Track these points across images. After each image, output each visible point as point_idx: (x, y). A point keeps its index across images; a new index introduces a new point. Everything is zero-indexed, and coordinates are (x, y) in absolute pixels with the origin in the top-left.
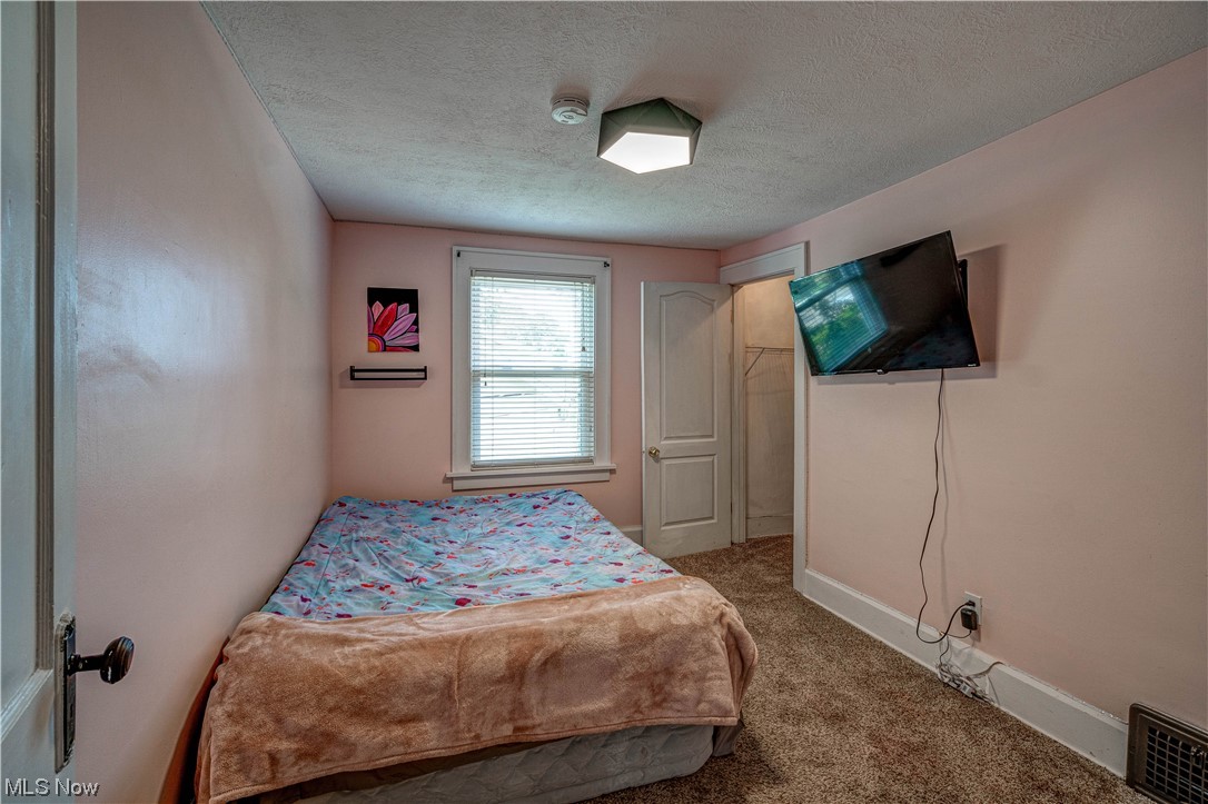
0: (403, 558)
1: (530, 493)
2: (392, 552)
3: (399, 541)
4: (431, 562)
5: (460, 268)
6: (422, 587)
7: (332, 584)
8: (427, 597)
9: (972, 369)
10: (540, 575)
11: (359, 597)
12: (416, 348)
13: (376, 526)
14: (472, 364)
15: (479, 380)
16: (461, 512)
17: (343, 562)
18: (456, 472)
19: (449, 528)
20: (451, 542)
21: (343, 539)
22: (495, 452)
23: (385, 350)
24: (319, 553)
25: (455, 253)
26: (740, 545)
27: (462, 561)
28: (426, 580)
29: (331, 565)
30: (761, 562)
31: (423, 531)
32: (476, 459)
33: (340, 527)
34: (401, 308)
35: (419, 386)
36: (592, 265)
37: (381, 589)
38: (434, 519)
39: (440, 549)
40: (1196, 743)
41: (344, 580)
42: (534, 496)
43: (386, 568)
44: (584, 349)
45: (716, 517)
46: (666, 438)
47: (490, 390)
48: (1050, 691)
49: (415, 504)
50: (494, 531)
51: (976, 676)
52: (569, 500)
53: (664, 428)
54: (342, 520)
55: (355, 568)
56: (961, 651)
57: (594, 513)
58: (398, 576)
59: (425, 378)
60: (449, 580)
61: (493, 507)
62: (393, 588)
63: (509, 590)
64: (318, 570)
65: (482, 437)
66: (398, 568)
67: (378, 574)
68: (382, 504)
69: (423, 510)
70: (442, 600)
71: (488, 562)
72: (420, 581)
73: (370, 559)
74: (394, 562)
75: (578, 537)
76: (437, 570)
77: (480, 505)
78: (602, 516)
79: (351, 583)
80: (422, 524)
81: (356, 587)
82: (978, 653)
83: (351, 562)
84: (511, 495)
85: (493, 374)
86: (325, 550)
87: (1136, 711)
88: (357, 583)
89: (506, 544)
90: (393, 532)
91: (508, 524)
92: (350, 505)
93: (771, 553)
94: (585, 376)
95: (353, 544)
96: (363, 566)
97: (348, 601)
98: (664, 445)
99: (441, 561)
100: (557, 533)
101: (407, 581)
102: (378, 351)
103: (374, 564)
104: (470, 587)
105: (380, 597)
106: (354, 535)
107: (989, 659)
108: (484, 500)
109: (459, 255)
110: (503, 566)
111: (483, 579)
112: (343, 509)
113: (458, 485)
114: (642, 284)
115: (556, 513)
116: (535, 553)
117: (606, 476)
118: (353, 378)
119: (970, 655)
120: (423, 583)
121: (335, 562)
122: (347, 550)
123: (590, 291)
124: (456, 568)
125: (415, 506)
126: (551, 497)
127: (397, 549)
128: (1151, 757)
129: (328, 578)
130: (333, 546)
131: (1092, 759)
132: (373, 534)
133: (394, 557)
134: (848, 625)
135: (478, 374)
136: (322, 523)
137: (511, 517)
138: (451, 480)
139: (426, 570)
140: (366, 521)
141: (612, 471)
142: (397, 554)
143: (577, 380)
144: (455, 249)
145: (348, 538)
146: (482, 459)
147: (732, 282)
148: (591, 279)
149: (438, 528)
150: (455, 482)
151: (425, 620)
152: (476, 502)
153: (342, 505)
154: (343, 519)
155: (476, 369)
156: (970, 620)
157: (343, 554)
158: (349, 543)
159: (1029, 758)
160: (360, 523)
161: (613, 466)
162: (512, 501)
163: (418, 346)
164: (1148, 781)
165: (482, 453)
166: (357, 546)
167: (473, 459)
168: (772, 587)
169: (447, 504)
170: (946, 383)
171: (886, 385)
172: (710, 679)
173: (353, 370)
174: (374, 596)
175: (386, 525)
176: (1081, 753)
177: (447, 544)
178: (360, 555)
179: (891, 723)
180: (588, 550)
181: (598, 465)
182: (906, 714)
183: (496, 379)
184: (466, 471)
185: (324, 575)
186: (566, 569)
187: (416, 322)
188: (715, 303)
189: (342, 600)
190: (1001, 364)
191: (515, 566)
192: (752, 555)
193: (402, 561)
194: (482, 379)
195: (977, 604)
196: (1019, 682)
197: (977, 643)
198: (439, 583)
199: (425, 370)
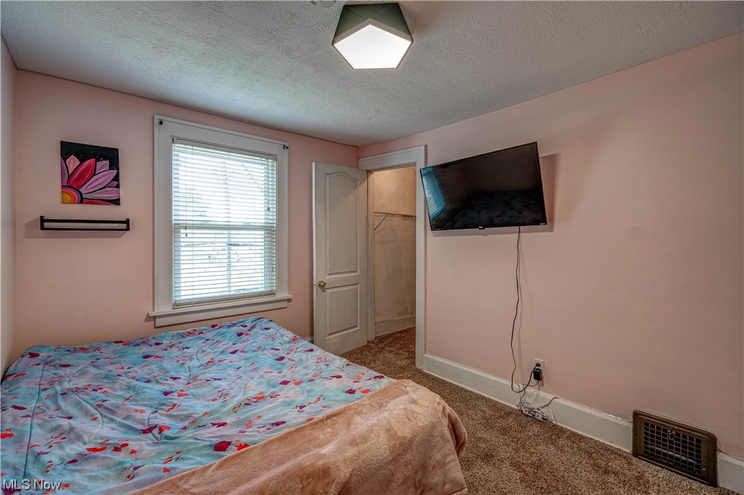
0: (129, 405)
1: (228, 323)
2: (113, 401)
3: (117, 386)
4: (163, 404)
5: (161, 135)
6: (167, 438)
7: (46, 458)
8: (178, 449)
9: (542, 226)
10: (280, 400)
11: (91, 468)
12: (116, 202)
13: (83, 373)
14: (174, 218)
15: (179, 232)
16: (171, 347)
17: (54, 424)
18: (157, 312)
19: (166, 364)
20: (175, 379)
21: (43, 394)
22: (195, 292)
23: (82, 202)
24: (15, 418)
25: (156, 121)
26: (372, 342)
27: (195, 397)
28: (168, 428)
29: (36, 430)
30: (390, 352)
31: (139, 371)
32: (177, 299)
33: (37, 381)
34: (99, 164)
35: (119, 237)
36: (275, 147)
37: (117, 449)
38: (146, 357)
39: (167, 388)
40: (670, 427)
41: (61, 448)
42: (234, 325)
43: (112, 420)
44: (269, 209)
45: (359, 326)
46: (330, 274)
47: (191, 240)
48: (587, 410)
49: (120, 344)
50: (211, 362)
51: (542, 407)
52: (264, 325)
53: (328, 268)
54: (37, 373)
55: (72, 429)
56: (532, 394)
57: (290, 335)
58: (130, 428)
59: (128, 229)
60: (195, 423)
61: (201, 338)
62: (133, 445)
63: (260, 421)
64: (19, 441)
65: (182, 280)
66: (127, 418)
67: (103, 430)
68: (82, 349)
69: (129, 349)
70: (198, 449)
71: (223, 395)
72: (161, 430)
73: (87, 413)
74: (119, 412)
75: (289, 356)
76: (172, 412)
77: (188, 338)
78: (298, 337)
79: (73, 449)
80: (135, 364)
81: (81, 455)
82: (542, 393)
83: (65, 422)
84: (213, 326)
85: (193, 227)
86: (23, 413)
87: (636, 415)
88: (80, 448)
89: (231, 372)
90: (106, 377)
91: (222, 352)
92: (44, 354)
93: (392, 345)
94: (268, 229)
95: (60, 398)
96: (80, 423)
97: (77, 477)
98: (328, 279)
99: (175, 402)
100: (270, 355)
101: (145, 432)
102: (73, 202)
103: (95, 419)
104: (220, 425)
105: (121, 463)
106: (58, 388)
107: (549, 397)
108: (189, 333)
109: (161, 123)
110: (240, 397)
111: (228, 414)
112: (36, 360)
113: (159, 322)
114: (314, 163)
115: (258, 338)
116: (262, 377)
117: (284, 304)
118: (42, 228)
119: (538, 396)
120: (166, 432)
121: (40, 426)
122: (53, 406)
123: (272, 166)
124: (197, 407)
125: (120, 346)
126: (249, 325)
127: (119, 396)
128: (647, 439)
129: (38, 450)
130: (31, 405)
131: (612, 445)
132: (82, 383)
133: (118, 407)
134: (457, 387)
135: (179, 227)
136: (10, 379)
137: (221, 347)
138: (154, 318)
139: (161, 414)
140: (68, 370)
141: (289, 300)
142: (119, 402)
143: (263, 232)
144: (157, 118)
145: (48, 392)
146: (182, 298)
147: (368, 169)
148: (273, 157)
149: (153, 367)
150: (157, 320)
151: (193, 481)
152: (183, 336)
153: (33, 355)
154: (38, 371)
155: (176, 222)
156: (537, 375)
157: (49, 413)
158: (54, 397)
159: (590, 454)
160: (61, 372)
161: (290, 296)
162: (216, 332)
163: (119, 200)
164: (645, 452)
165: (182, 293)
166: (65, 400)
167: (175, 299)
168: (404, 369)
169: (155, 341)
170: (522, 235)
171: (481, 236)
172: (449, 463)
173: (43, 220)
174: (113, 462)
175: (93, 371)
176: (606, 443)
177: (171, 382)
178: (73, 411)
179: (517, 450)
180: (306, 368)
181: (279, 296)
182: (519, 442)
183: (195, 231)
184: (168, 309)
185: (30, 447)
186: (298, 388)
187: (116, 178)
188: (358, 182)
189: (67, 478)
190: (556, 224)
191: (252, 393)
192: (383, 348)
193: (128, 409)
194: (182, 231)
195: (542, 365)
196: (569, 407)
197: (541, 388)
198: (185, 428)
199: (127, 222)
